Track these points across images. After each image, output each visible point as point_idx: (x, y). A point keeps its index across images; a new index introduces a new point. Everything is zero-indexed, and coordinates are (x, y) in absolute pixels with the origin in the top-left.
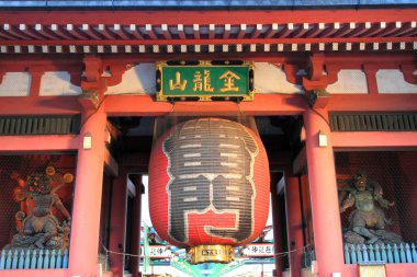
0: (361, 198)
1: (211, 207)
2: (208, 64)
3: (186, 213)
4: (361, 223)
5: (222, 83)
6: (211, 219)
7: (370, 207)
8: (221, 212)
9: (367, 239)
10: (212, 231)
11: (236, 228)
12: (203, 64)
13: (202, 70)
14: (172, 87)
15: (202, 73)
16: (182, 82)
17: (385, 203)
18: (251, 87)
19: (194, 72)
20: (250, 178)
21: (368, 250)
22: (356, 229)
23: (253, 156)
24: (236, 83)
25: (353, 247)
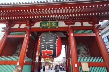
0: (81, 48)
1: (47, 49)
2: (50, 21)
3: (42, 50)
4: (81, 53)
5: (52, 25)
6: (46, 52)
7: (83, 49)
8: (49, 50)
9: (83, 56)
10: (47, 55)
11: (52, 54)
12: (48, 21)
13: (48, 22)
14: (43, 26)
15: (48, 23)
16: (45, 25)
17: (86, 49)
18: (58, 25)
19: (47, 23)
20: (56, 44)
21: (83, 59)
22: (81, 54)
23: (57, 40)
24: (55, 25)
25: (80, 58)
